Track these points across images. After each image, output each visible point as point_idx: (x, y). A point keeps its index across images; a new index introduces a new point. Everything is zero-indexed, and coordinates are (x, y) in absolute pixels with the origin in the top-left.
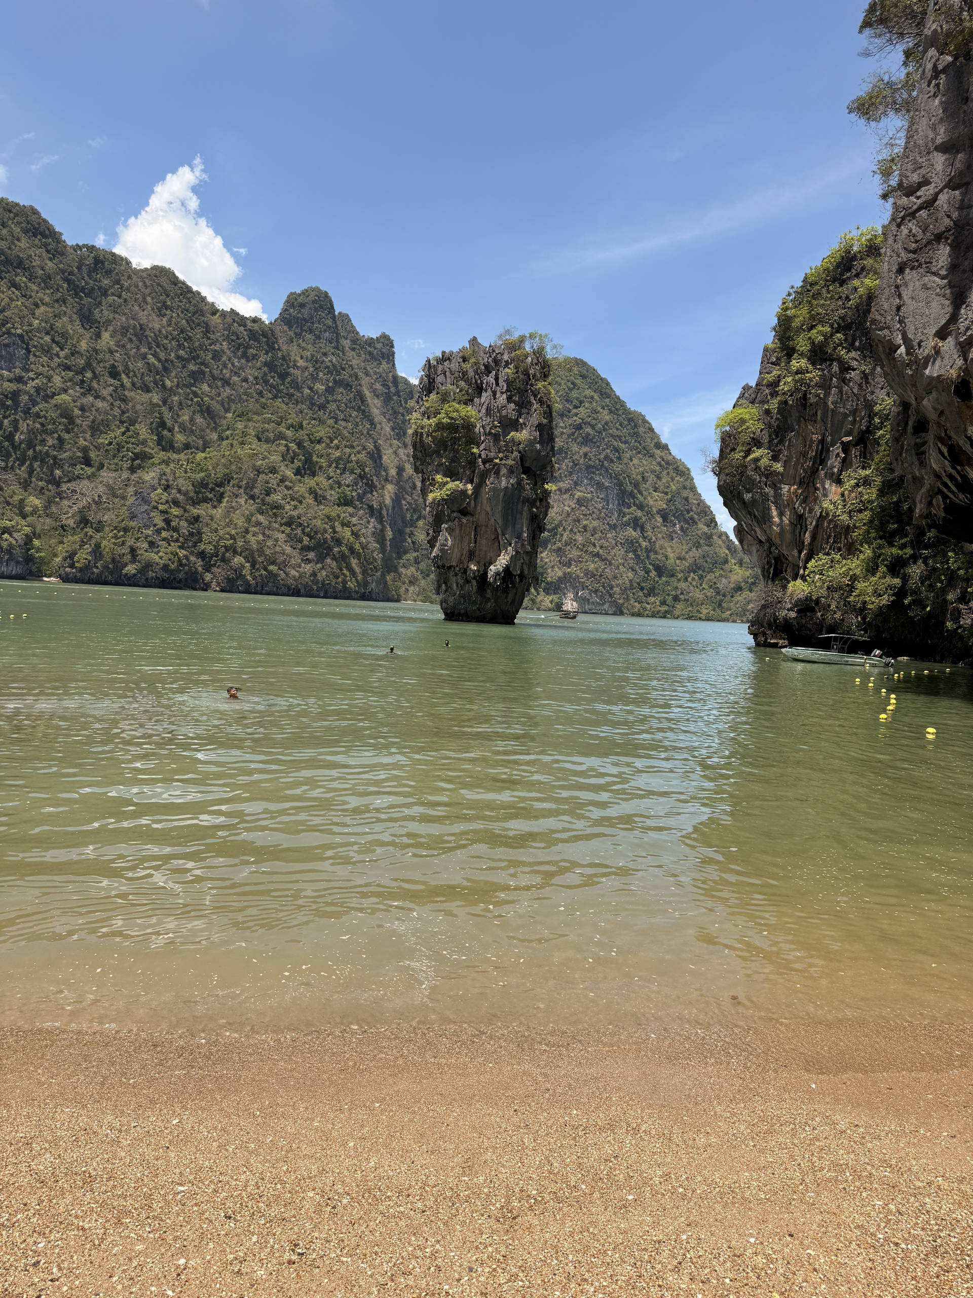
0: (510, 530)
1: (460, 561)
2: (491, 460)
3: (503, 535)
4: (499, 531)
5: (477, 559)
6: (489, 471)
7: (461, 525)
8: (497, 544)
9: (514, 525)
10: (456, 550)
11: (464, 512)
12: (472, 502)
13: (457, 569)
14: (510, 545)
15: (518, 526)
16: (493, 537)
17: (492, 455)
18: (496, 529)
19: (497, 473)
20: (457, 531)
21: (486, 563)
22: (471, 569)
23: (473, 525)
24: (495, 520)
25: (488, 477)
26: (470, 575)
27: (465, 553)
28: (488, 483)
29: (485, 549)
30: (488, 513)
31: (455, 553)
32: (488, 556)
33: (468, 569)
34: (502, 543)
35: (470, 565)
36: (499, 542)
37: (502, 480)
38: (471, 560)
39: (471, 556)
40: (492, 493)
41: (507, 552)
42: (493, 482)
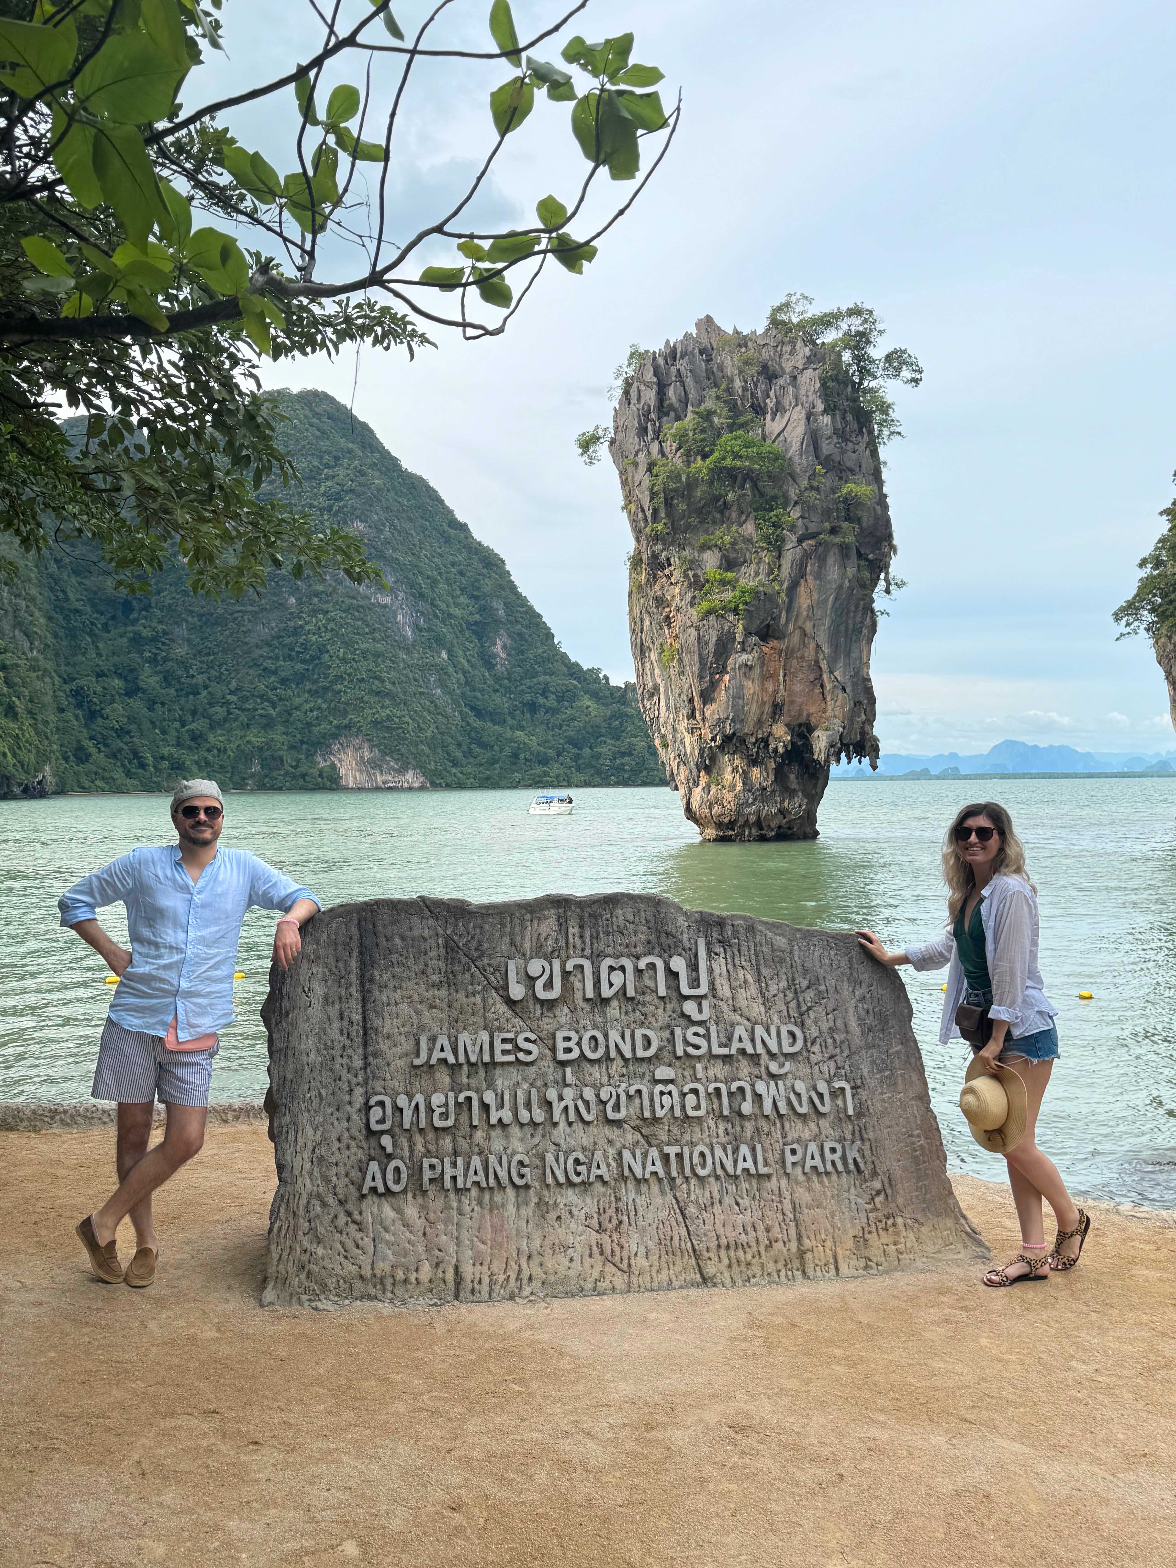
0: (840, 665)
1: (760, 723)
2: (813, 536)
3: (831, 672)
4: (824, 665)
5: (785, 718)
6: (808, 556)
7: (762, 657)
8: (818, 690)
9: (848, 654)
10: (754, 706)
11: (767, 633)
12: (784, 615)
13: (753, 739)
14: (844, 689)
15: (854, 655)
16: (812, 676)
17: (813, 528)
18: (817, 662)
19: (823, 559)
20: (757, 670)
21: (800, 725)
22: (779, 739)
23: (780, 656)
24: (818, 646)
25: (809, 568)
26: (775, 750)
27: (768, 709)
28: (810, 578)
29: (799, 700)
30: (805, 634)
31: (753, 711)
32: (805, 714)
33: (771, 739)
34: (828, 687)
35: (775, 731)
36: (822, 686)
37: (833, 572)
38: (775, 721)
39: (775, 714)
40: (815, 596)
41: (839, 703)
42: (818, 576)
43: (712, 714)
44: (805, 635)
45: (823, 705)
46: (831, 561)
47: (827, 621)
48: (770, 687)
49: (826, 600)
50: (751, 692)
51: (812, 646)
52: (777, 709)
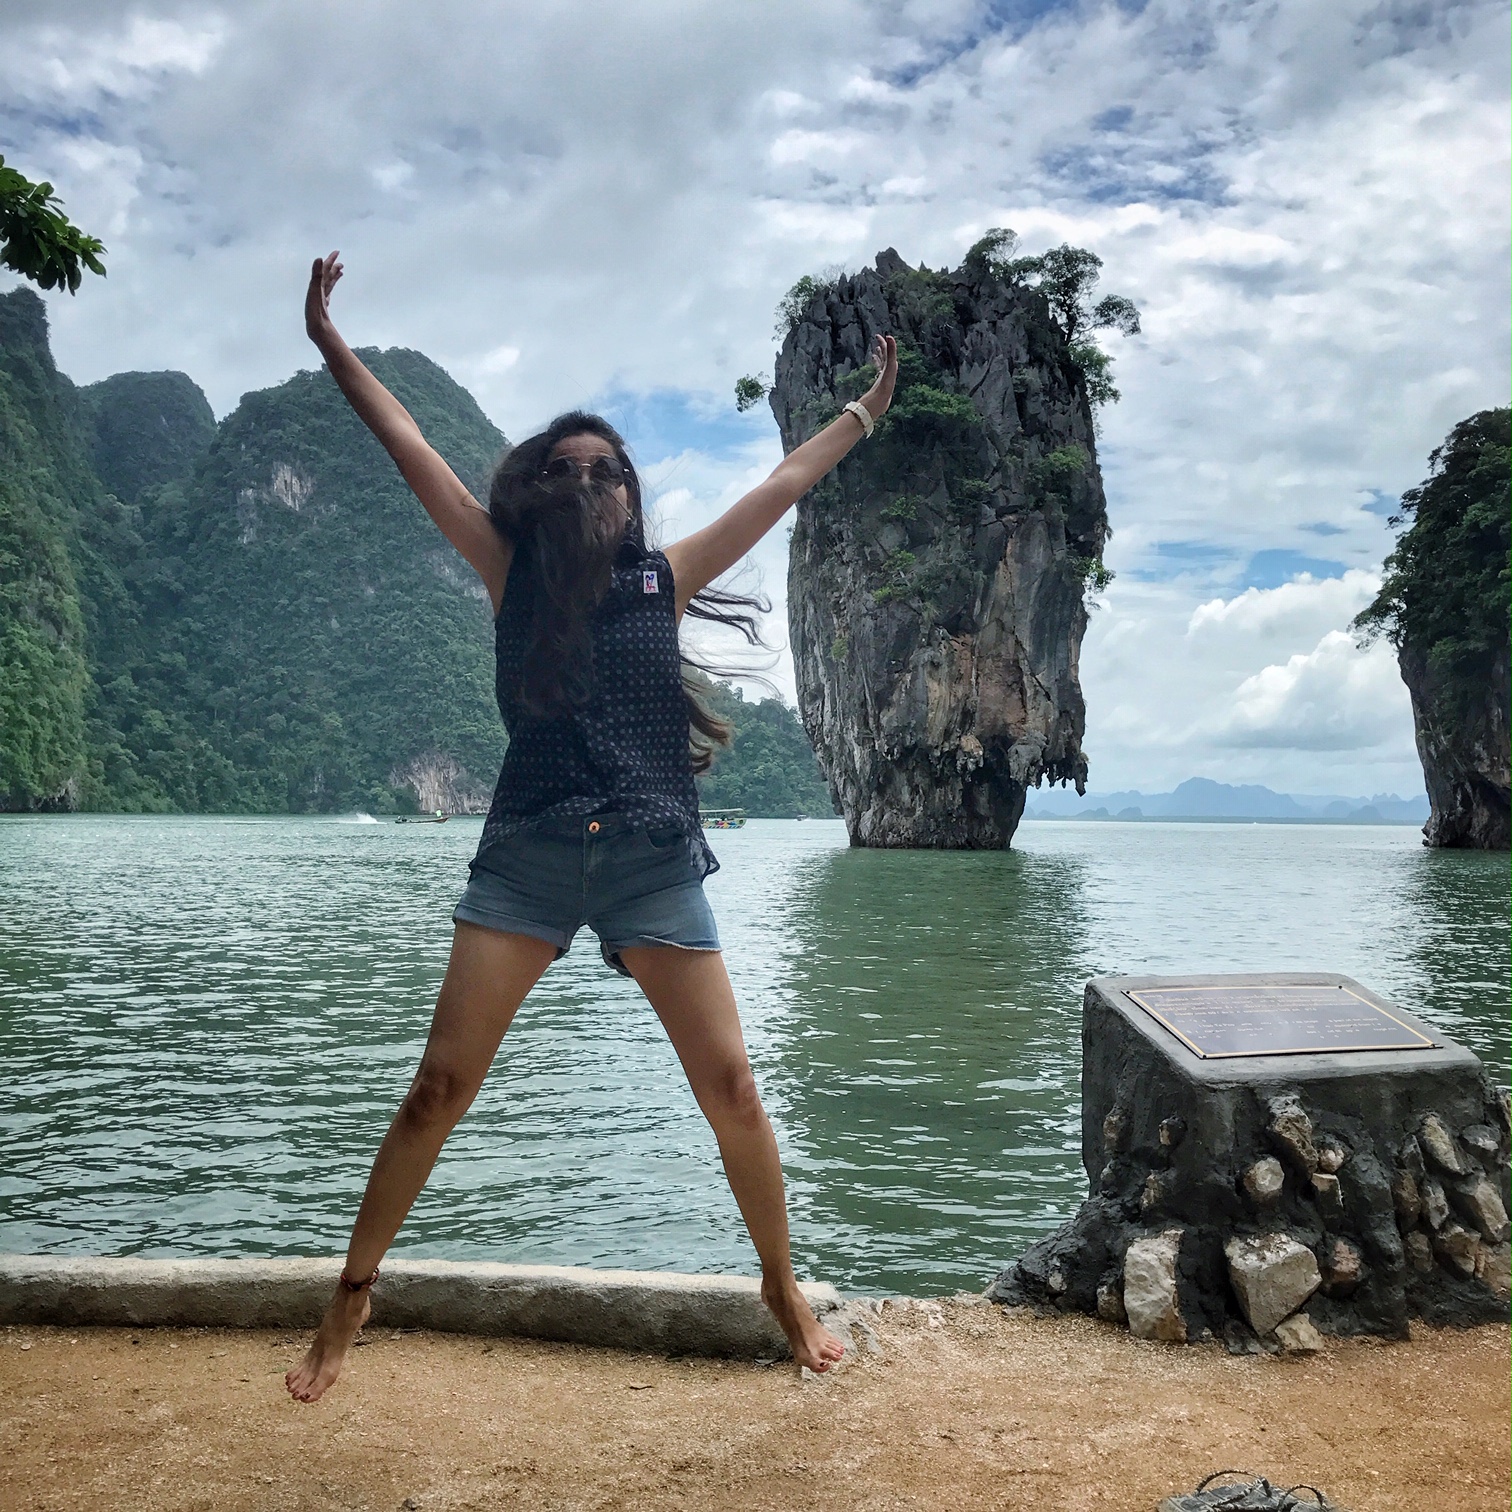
0: (1043, 666)
1: (947, 734)
2: (1015, 510)
3: (1033, 675)
4: (1025, 668)
5: (977, 729)
6: (1008, 533)
7: (951, 654)
8: (1016, 696)
9: (1053, 653)
10: (940, 714)
11: (958, 624)
12: (978, 604)
13: (937, 753)
14: (1048, 696)
15: (1061, 655)
16: (1011, 679)
17: (1015, 500)
18: (1016, 661)
19: (1026, 538)
20: (945, 669)
21: (994, 738)
22: (969, 755)
23: (973, 654)
24: (1018, 643)
25: (1009, 548)
26: (965, 767)
27: (957, 717)
28: (1010, 560)
29: (994, 708)
30: (1002, 627)
31: (938, 719)
32: (1001, 723)
33: (959, 753)
34: (1030, 693)
35: (964, 744)
36: (1022, 692)
37: (1038, 556)
38: (965, 732)
39: (965, 723)
40: (1016, 583)
41: (1041, 712)
42: (1021, 559)
43: (890, 721)
44: (1003, 629)
45: (1023, 715)
46: (1035, 540)
47: (1030, 614)
48: (960, 691)
49: (1029, 587)
50: (937, 695)
51: (1011, 642)
52: (967, 717)
